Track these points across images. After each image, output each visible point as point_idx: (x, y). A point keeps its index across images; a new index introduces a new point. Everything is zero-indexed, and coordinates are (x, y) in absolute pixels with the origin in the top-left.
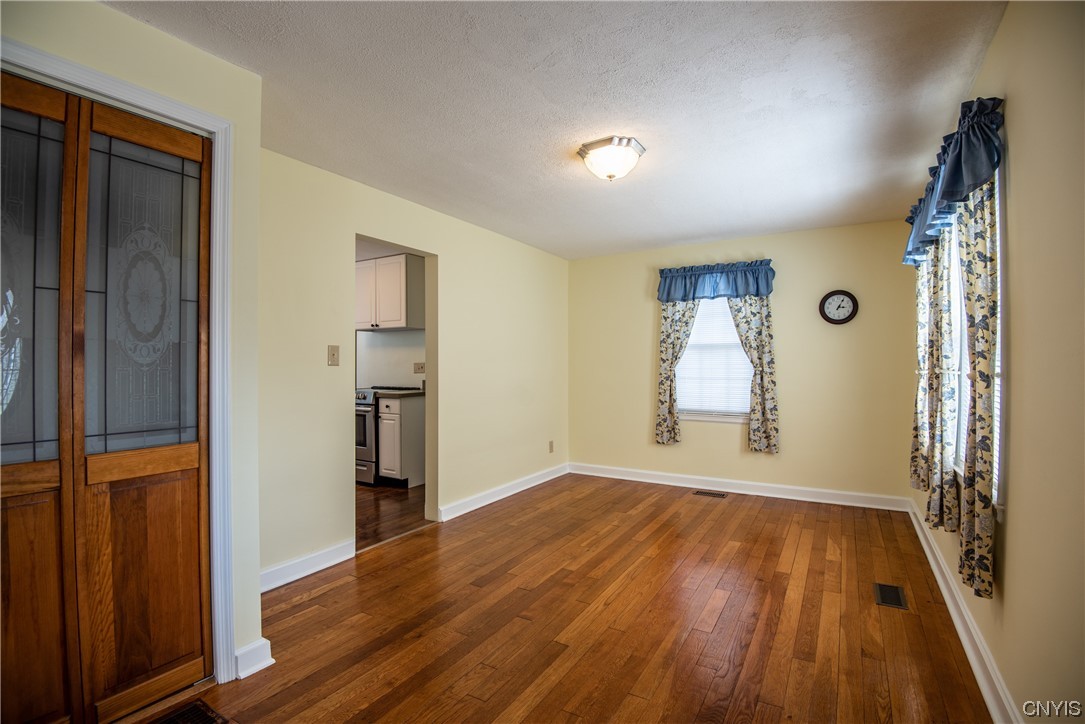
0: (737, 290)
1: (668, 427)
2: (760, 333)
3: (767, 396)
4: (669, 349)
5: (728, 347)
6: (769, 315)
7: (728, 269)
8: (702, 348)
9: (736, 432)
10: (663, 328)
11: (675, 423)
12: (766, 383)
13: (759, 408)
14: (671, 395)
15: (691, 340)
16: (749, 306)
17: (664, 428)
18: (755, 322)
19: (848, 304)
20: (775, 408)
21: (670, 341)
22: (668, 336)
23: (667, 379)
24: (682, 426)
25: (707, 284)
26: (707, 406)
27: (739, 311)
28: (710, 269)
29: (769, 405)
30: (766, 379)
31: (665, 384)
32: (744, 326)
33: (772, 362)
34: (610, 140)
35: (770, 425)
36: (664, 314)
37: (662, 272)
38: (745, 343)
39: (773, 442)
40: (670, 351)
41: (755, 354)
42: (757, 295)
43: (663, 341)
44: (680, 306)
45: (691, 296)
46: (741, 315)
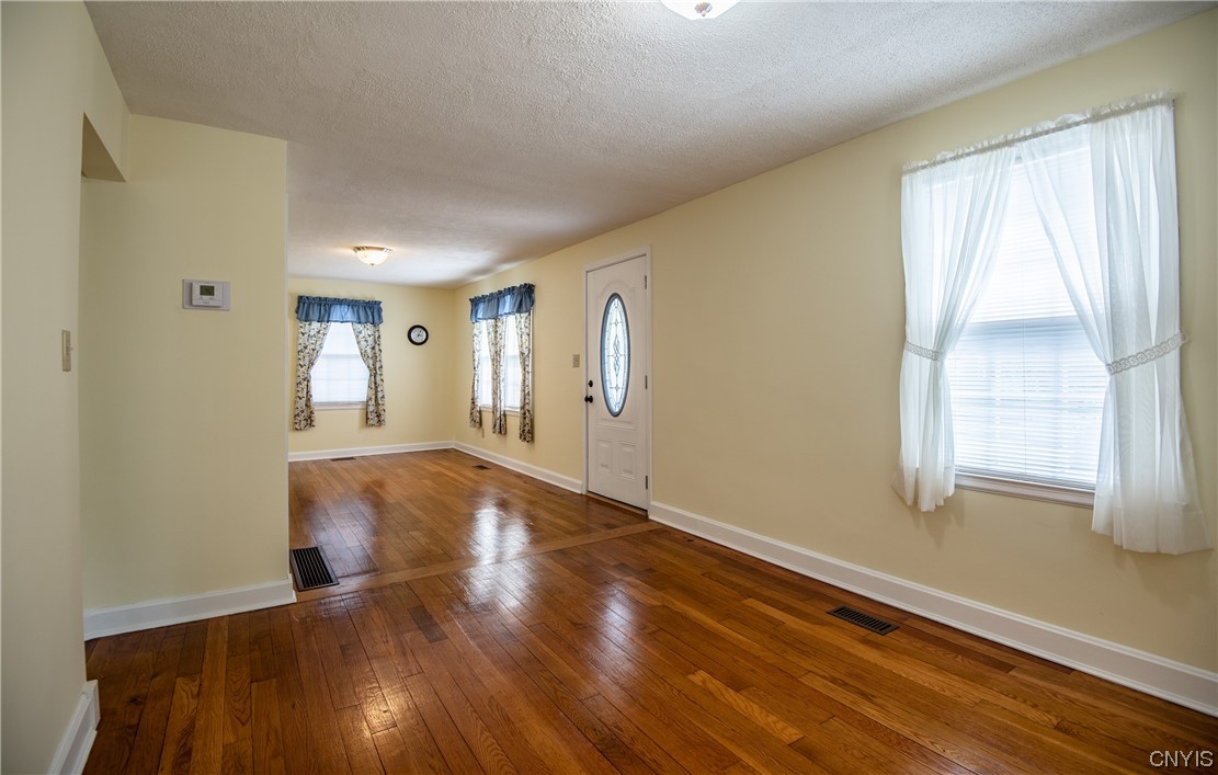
0: (359, 318)
1: (305, 417)
2: (373, 348)
3: (379, 389)
4: (306, 358)
5: (349, 357)
6: (379, 337)
7: (352, 304)
8: (329, 357)
9: (356, 416)
10: (300, 341)
11: (312, 412)
12: (379, 382)
13: (373, 397)
14: (307, 393)
15: (323, 351)
16: (367, 330)
17: (301, 418)
18: (370, 340)
20: (383, 397)
21: (307, 351)
22: (306, 348)
23: (304, 380)
24: (316, 416)
25: (337, 312)
26: (334, 398)
27: (360, 332)
28: (340, 302)
29: (380, 395)
30: (378, 378)
31: (303, 383)
32: (363, 343)
33: (381, 367)
34: (382, 249)
35: (381, 408)
36: (302, 330)
37: (300, 298)
38: (364, 355)
39: (382, 418)
40: (307, 359)
41: (371, 362)
42: (373, 323)
43: (301, 351)
44: (316, 325)
45: (326, 319)
46: (361, 336)
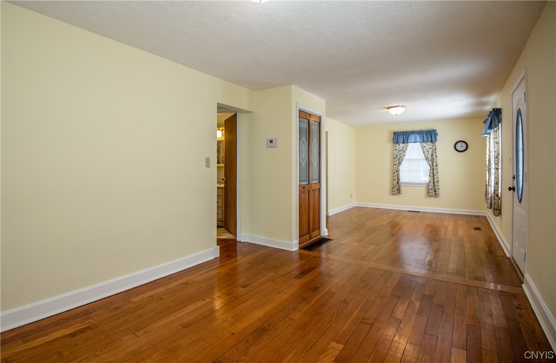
0: (424, 140)
1: (397, 188)
2: (432, 155)
3: (435, 177)
4: (397, 160)
5: (420, 160)
6: (435, 149)
7: (420, 133)
8: (410, 160)
9: (423, 190)
10: (395, 153)
11: (400, 187)
12: (435, 173)
13: (432, 181)
14: (398, 177)
15: (406, 158)
16: (428, 146)
17: (395, 189)
18: (430, 151)
19: (464, 145)
20: (438, 181)
21: (398, 158)
22: (397, 156)
23: (396, 171)
24: (402, 188)
25: (412, 138)
26: (411, 181)
27: (425, 147)
28: (413, 132)
29: (436, 180)
30: (435, 171)
31: (396, 174)
32: (426, 153)
33: (437, 165)
35: (436, 187)
36: (395, 148)
37: (394, 133)
38: (427, 159)
39: (437, 193)
40: (398, 161)
41: (431, 163)
42: (431, 142)
43: (395, 158)
44: (402, 145)
45: (406, 142)
46: (425, 149)
